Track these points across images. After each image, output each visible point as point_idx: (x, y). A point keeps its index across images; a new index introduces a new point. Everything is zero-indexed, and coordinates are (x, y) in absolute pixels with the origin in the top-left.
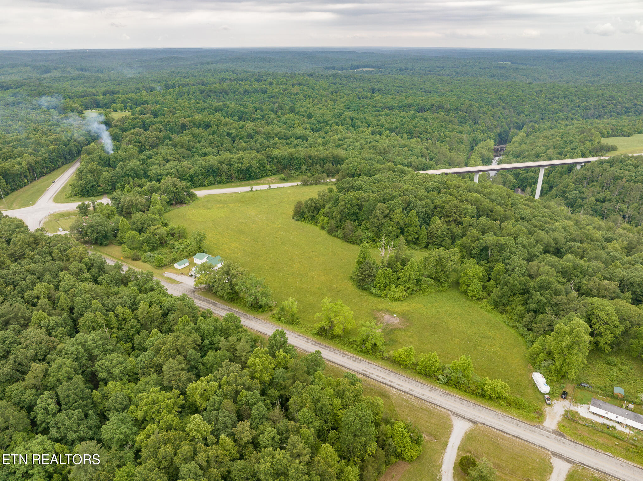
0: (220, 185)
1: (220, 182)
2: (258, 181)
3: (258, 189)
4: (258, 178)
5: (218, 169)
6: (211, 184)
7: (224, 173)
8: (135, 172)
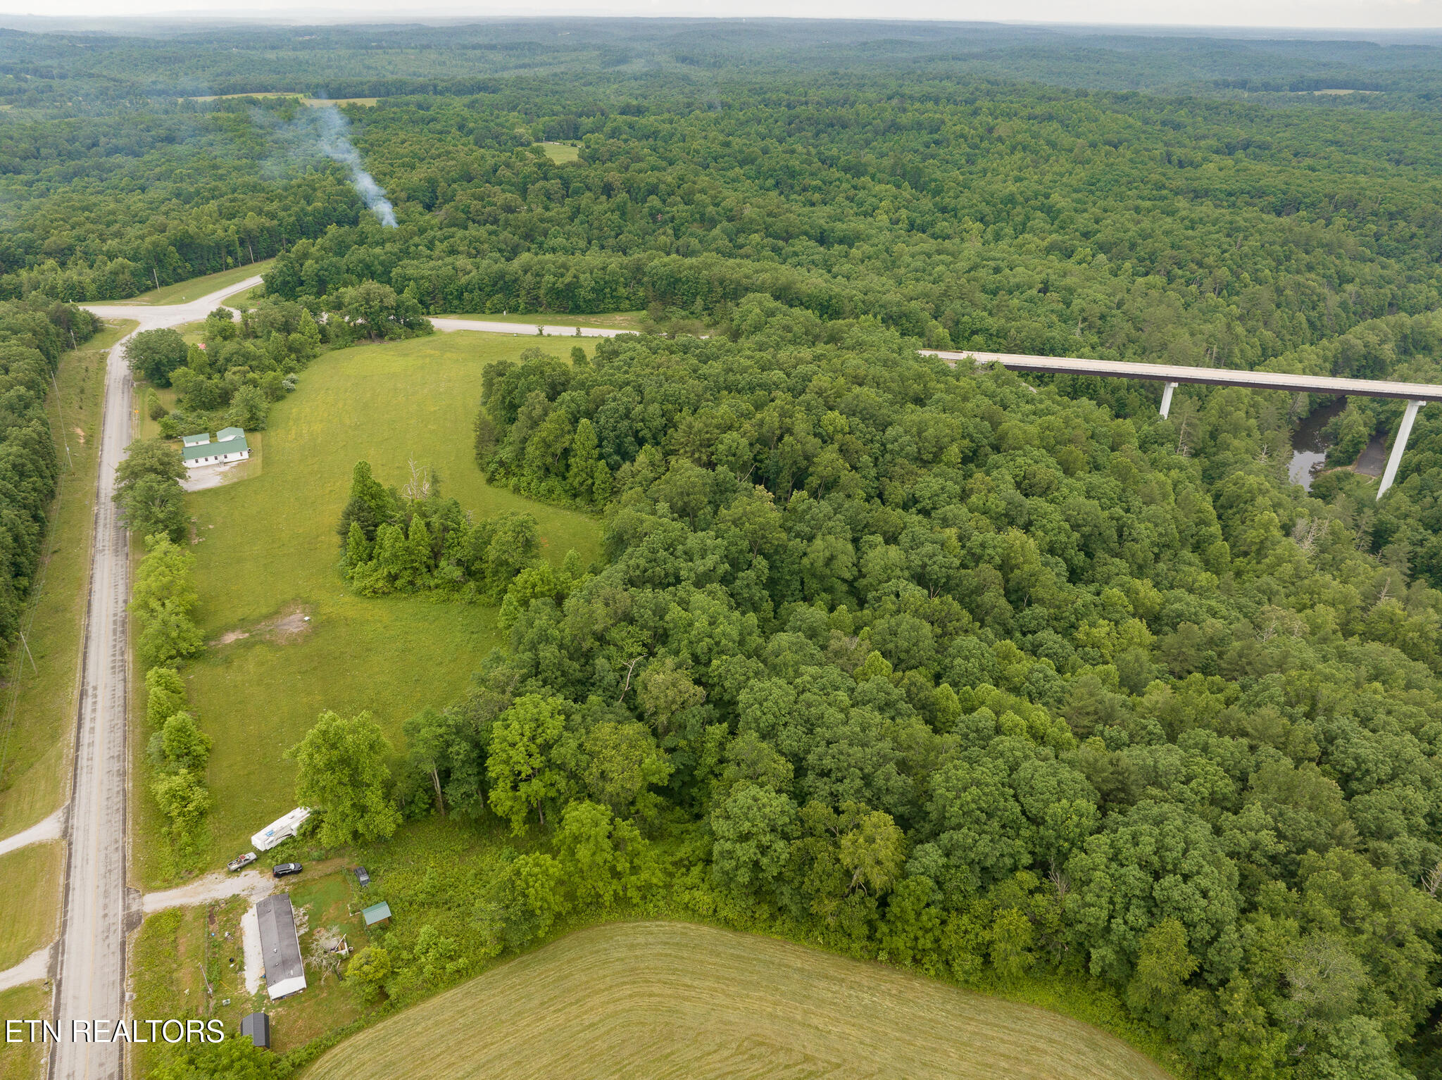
0: (515, 316)
1: (514, 310)
2: (593, 319)
3: (553, 333)
4: (592, 313)
5: (516, 281)
6: (496, 311)
7: (523, 292)
8: (368, 267)
